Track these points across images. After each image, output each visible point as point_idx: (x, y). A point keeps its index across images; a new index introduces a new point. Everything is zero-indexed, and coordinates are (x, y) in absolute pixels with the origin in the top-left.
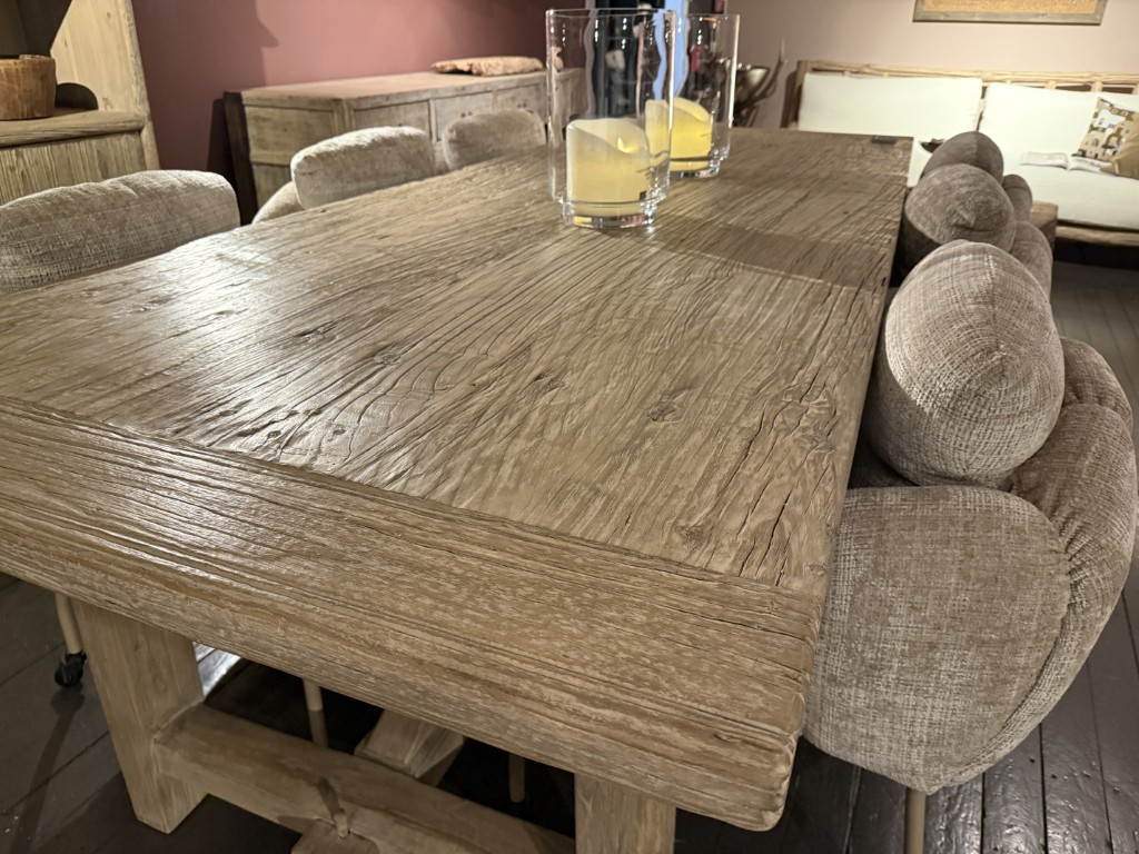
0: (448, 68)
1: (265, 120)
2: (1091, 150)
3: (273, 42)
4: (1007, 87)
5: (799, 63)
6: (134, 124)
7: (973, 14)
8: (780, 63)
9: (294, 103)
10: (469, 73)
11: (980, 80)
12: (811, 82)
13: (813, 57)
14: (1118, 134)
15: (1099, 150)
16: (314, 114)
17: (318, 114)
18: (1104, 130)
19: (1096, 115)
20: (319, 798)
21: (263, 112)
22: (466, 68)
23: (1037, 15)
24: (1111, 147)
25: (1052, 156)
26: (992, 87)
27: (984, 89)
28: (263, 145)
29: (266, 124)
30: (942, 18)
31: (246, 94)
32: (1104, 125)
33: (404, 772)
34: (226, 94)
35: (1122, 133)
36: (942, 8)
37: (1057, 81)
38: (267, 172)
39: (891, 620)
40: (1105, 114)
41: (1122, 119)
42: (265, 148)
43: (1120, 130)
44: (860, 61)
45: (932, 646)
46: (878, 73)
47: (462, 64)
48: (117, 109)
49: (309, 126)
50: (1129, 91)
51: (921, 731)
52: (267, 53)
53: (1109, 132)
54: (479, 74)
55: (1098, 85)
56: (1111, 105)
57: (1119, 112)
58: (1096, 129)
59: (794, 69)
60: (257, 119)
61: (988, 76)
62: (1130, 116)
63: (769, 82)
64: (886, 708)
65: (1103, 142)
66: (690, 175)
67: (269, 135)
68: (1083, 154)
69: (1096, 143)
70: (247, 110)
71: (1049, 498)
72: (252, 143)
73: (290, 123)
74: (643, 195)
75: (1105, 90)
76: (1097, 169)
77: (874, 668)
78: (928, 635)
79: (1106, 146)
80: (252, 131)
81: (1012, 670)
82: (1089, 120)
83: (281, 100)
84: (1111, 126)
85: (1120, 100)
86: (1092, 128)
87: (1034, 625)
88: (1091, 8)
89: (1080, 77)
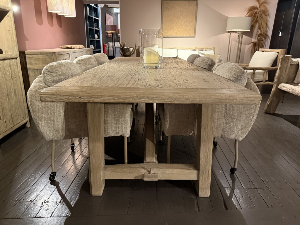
0: (65, 47)
4: (181, 50)
5: (139, 47)
6: (16, 56)
7: (172, 36)
9: (42, 54)
10: (71, 48)
11: (176, 49)
16: (47, 56)
17: (48, 56)
20: (143, 170)
21: (31, 56)
23: (184, 36)
26: (179, 51)
27: (177, 51)
28: (31, 64)
29: (32, 59)
30: (166, 37)
31: (26, 52)
33: (156, 163)
36: (166, 35)
37: (190, 49)
38: (32, 71)
40: (200, 54)
42: (32, 65)
47: (69, 46)
48: (9, 53)
49: (45, 59)
50: (203, 50)
51: (240, 128)
54: (74, 48)
55: (197, 49)
57: (203, 54)
60: (30, 58)
61: (177, 48)
62: (204, 54)
63: (134, 51)
64: (235, 125)
67: (33, 61)
70: (26, 56)
72: (27, 64)
73: (40, 58)
77: (233, 119)
80: (28, 61)
83: (38, 53)
85: (202, 52)
88: (193, 35)
89: (194, 47)
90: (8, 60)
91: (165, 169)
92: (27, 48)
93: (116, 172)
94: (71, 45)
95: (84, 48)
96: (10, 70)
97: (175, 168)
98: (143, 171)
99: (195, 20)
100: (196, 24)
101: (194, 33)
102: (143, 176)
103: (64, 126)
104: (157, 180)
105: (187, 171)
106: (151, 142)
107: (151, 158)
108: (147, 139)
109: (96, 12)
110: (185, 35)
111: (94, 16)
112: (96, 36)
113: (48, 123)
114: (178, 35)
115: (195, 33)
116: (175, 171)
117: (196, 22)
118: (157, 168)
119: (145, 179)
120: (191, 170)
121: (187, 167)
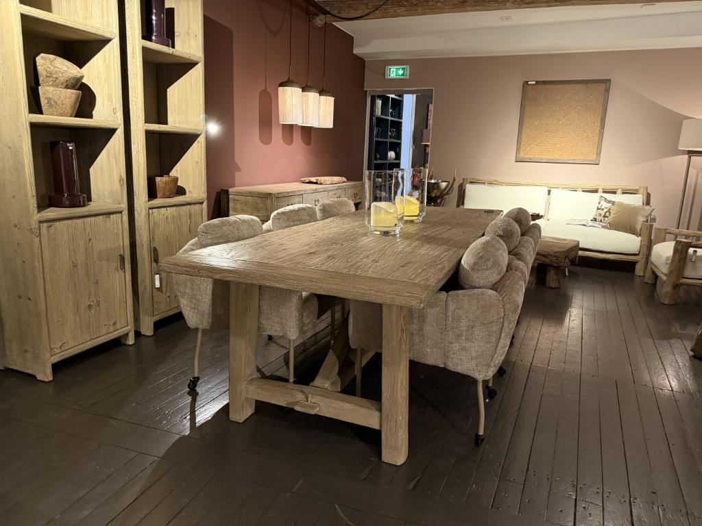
0: (307, 181)
1: (237, 200)
2: (599, 218)
3: (239, 170)
4: (560, 190)
5: (463, 179)
6: (201, 201)
7: (542, 159)
8: (454, 180)
10: (316, 183)
11: (547, 187)
12: (469, 188)
13: (470, 177)
14: (609, 211)
16: (259, 199)
18: (603, 209)
19: (599, 203)
20: (301, 394)
21: (237, 198)
22: (315, 181)
24: (607, 217)
25: (580, 220)
26: (553, 191)
27: (549, 191)
28: (235, 210)
29: (238, 202)
30: (529, 161)
31: (231, 190)
32: (603, 207)
33: (326, 389)
34: (222, 190)
35: (611, 211)
36: (528, 156)
37: (583, 188)
39: (462, 321)
40: (603, 202)
41: (610, 205)
43: (610, 209)
44: (492, 178)
45: (472, 327)
46: (500, 184)
47: (314, 179)
48: (194, 195)
49: (256, 203)
50: (614, 193)
51: (474, 354)
52: (237, 174)
53: (605, 210)
54: (321, 184)
55: (600, 190)
56: (606, 199)
57: (609, 202)
58: (600, 209)
59: (462, 182)
60: (234, 200)
61: (551, 185)
62: (613, 203)
63: (450, 188)
64: (463, 349)
65: (603, 215)
66: (412, 221)
67: (238, 206)
68: (595, 220)
69: (600, 215)
70: (230, 196)
71: (499, 290)
73: (248, 202)
74: (396, 225)
75: (604, 192)
76: (600, 226)
77: (459, 336)
78: (471, 323)
79: (605, 217)
80: (231, 205)
81: (492, 332)
82: (597, 205)
83: (245, 193)
84: (606, 208)
85: (609, 197)
86: (598, 209)
87: (495, 319)
88: (594, 157)
89: (592, 186)
90: (188, 206)
91: (333, 401)
92: (236, 184)
93: (263, 389)
94: (317, 178)
95: (344, 182)
96: (189, 221)
97: (349, 403)
98: (300, 397)
99: (599, 124)
100: (601, 134)
101: (597, 154)
102: (297, 403)
103: (211, 309)
104: (313, 412)
105: (364, 411)
106: (335, 356)
107: (322, 380)
108: (331, 350)
109: (398, 108)
110: (573, 158)
111: (392, 116)
112: (392, 154)
113: (191, 302)
114: (556, 157)
115: (599, 154)
116: (347, 406)
117: (603, 128)
118: (322, 396)
119: (297, 408)
120: (371, 409)
121: (369, 405)
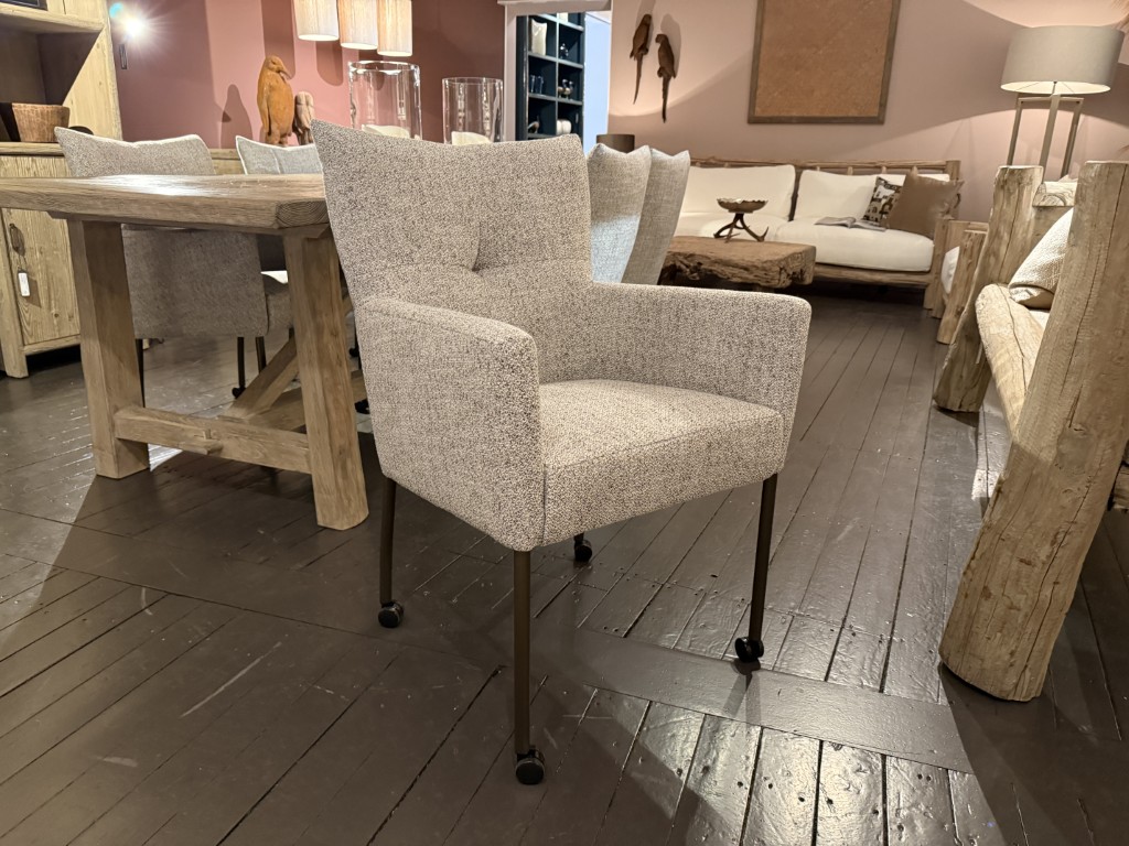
14: (889, 203)
15: (878, 215)
18: (880, 200)
19: (875, 189)
23: (836, 118)
24: (886, 213)
25: (841, 219)
26: (805, 173)
27: (798, 176)
30: (768, 121)
32: (881, 196)
35: (893, 202)
36: (767, 113)
37: (854, 167)
40: (881, 189)
41: (892, 192)
43: (891, 200)
46: (721, 164)
53: (884, 201)
55: (884, 169)
56: (886, 182)
57: (891, 187)
58: (875, 200)
61: (801, 164)
62: (897, 188)
65: (879, 209)
68: (867, 217)
75: (889, 172)
79: (882, 212)
82: (871, 193)
84: (885, 197)
86: (873, 200)
88: (876, 111)
89: (870, 163)
99: (884, 52)
100: (888, 70)
110: (840, 115)
111: (562, 55)
112: (563, 125)
115: (883, 105)
117: (891, 59)
